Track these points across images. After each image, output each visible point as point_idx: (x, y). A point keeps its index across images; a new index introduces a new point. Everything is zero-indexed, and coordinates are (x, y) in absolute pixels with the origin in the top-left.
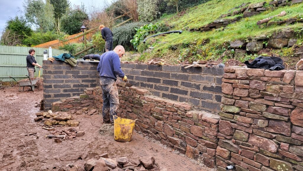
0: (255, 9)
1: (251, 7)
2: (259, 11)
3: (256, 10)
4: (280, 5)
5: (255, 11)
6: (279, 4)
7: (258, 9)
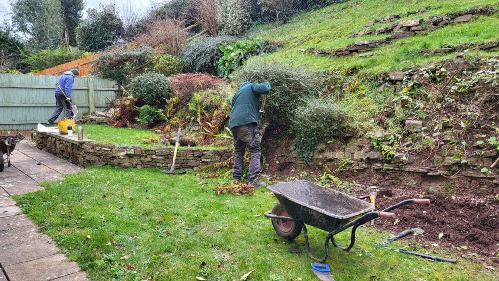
0: (409, 28)
1: (404, 26)
2: (414, 31)
3: (411, 30)
4: (440, 24)
5: (409, 31)
6: (439, 22)
7: (413, 28)
